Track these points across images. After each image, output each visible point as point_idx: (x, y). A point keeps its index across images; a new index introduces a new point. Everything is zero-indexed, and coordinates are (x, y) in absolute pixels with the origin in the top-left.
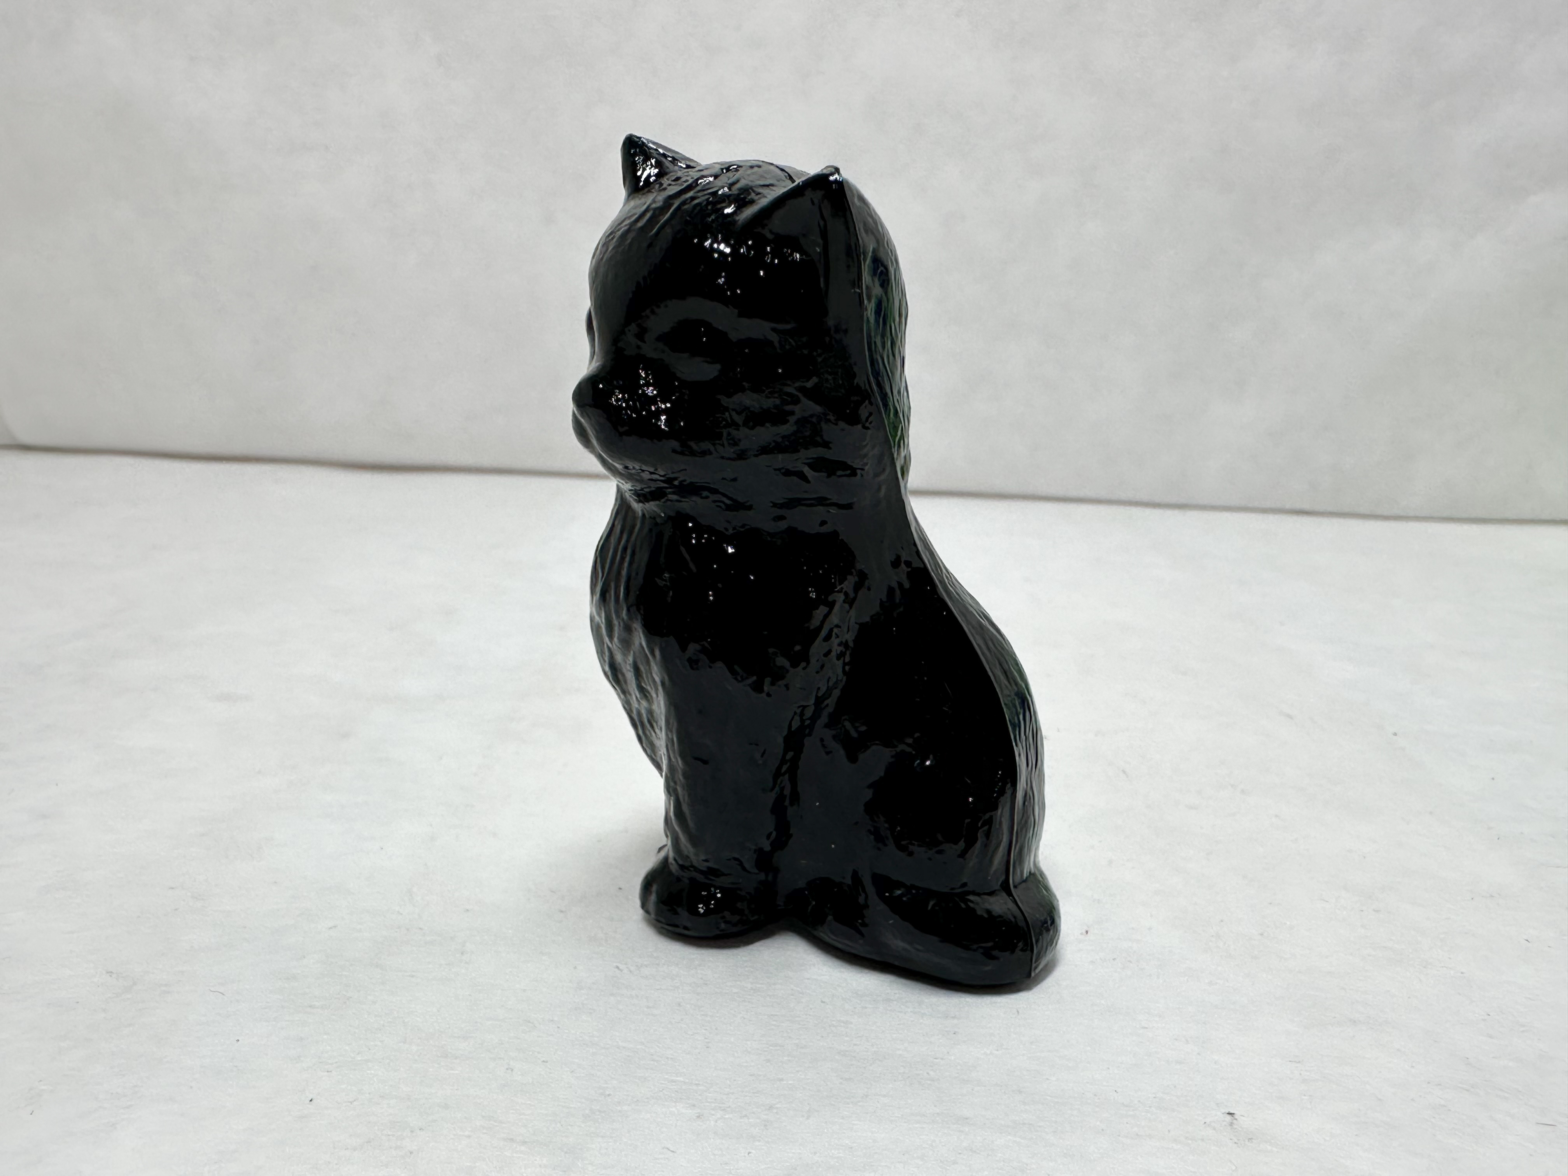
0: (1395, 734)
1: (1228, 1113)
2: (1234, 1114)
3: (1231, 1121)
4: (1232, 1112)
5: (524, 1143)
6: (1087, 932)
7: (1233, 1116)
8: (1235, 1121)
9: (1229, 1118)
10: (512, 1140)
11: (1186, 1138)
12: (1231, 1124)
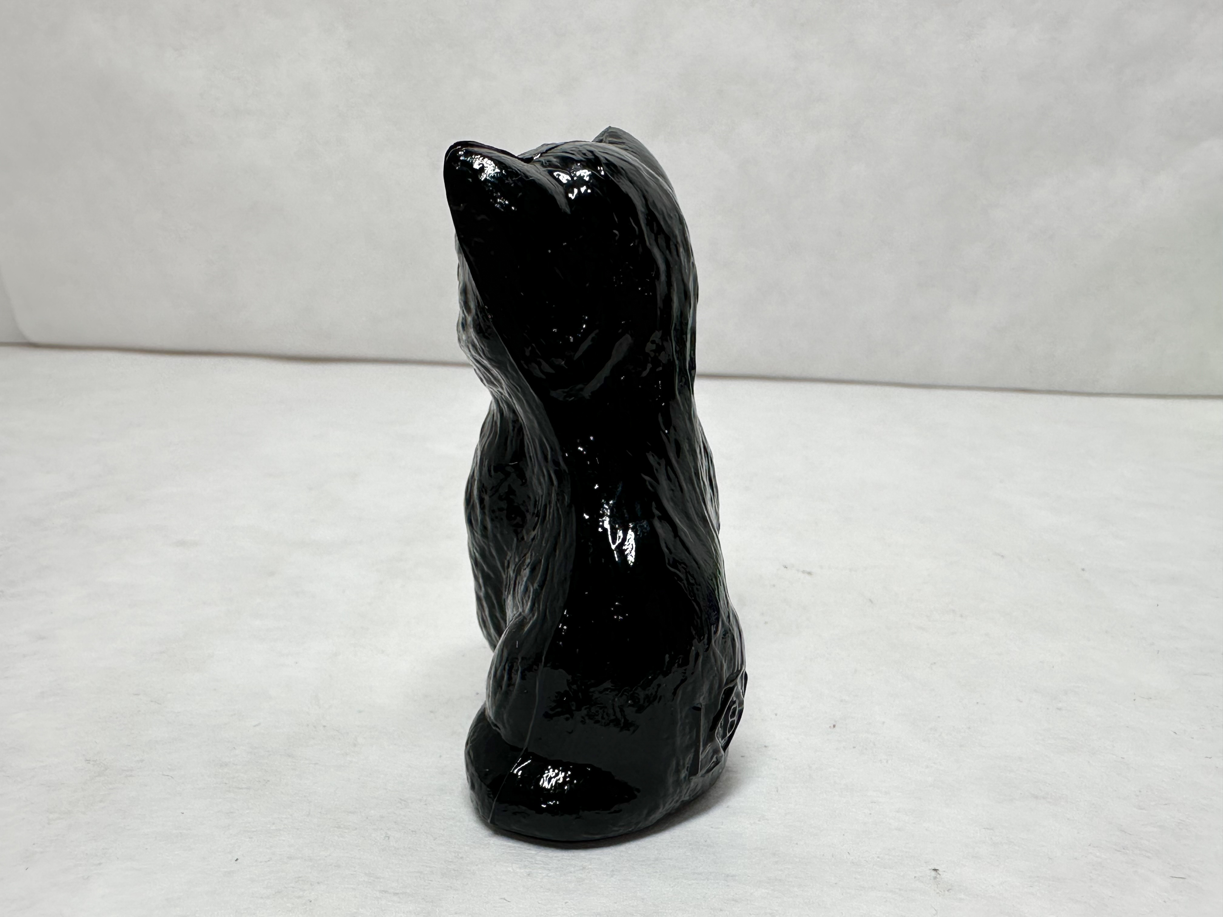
0: (1083, 570)
1: (933, 870)
2: (938, 870)
3: (935, 875)
4: (937, 869)
5: (396, 894)
6: (834, 726)
7: (937, 872)
8: (938, 876)
9: (933, 873)
10: (386, 892)
11: (900, 890)
12: (935, 878)
